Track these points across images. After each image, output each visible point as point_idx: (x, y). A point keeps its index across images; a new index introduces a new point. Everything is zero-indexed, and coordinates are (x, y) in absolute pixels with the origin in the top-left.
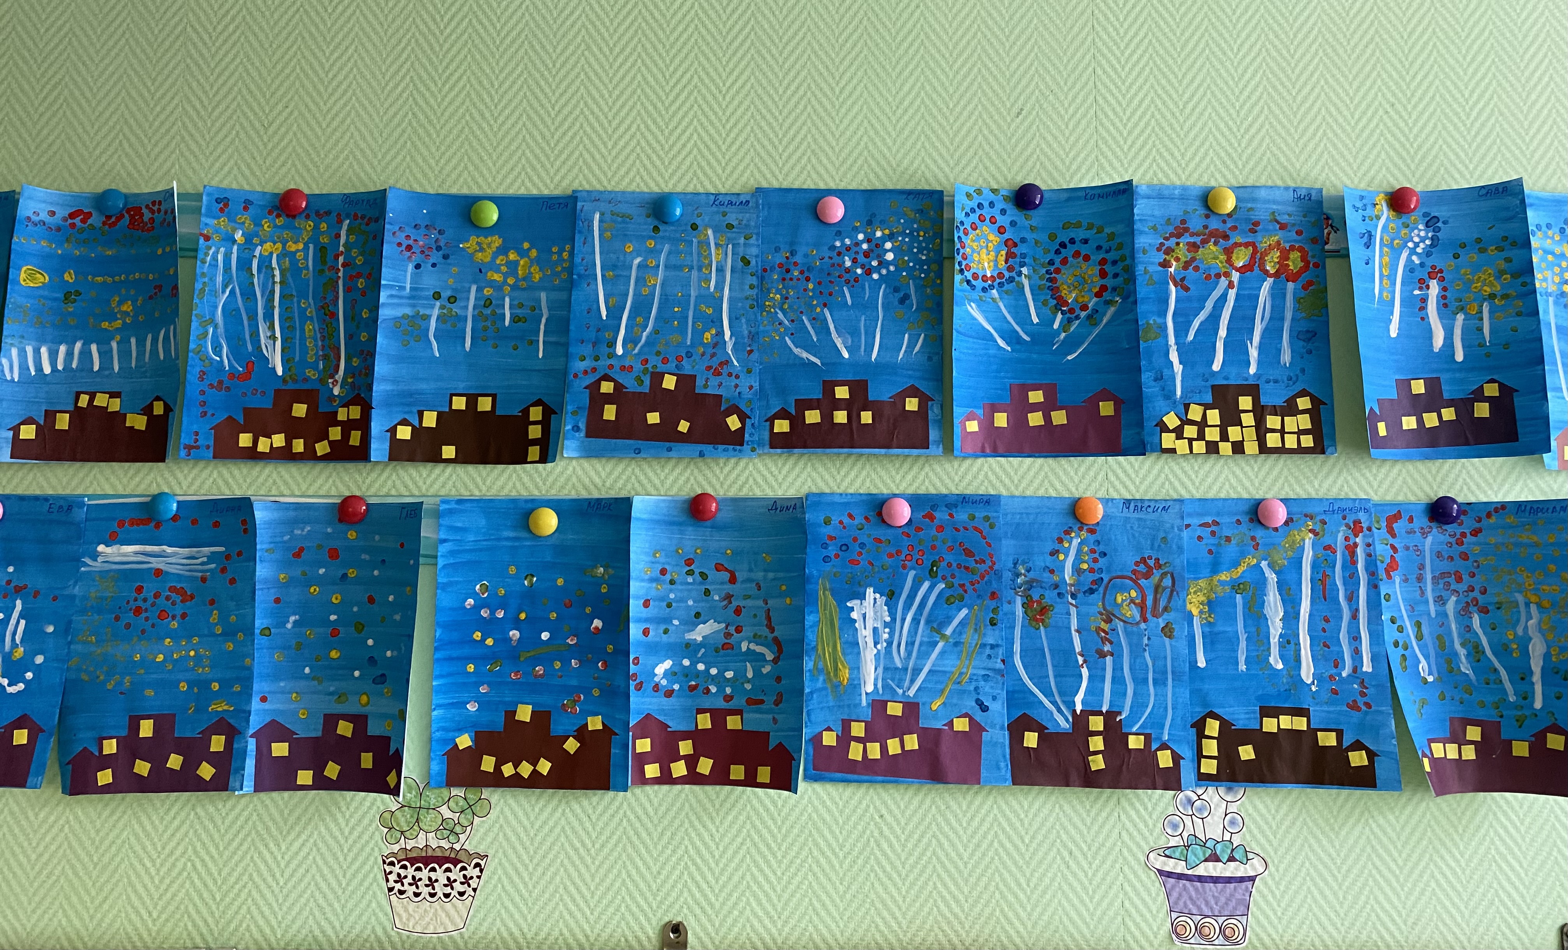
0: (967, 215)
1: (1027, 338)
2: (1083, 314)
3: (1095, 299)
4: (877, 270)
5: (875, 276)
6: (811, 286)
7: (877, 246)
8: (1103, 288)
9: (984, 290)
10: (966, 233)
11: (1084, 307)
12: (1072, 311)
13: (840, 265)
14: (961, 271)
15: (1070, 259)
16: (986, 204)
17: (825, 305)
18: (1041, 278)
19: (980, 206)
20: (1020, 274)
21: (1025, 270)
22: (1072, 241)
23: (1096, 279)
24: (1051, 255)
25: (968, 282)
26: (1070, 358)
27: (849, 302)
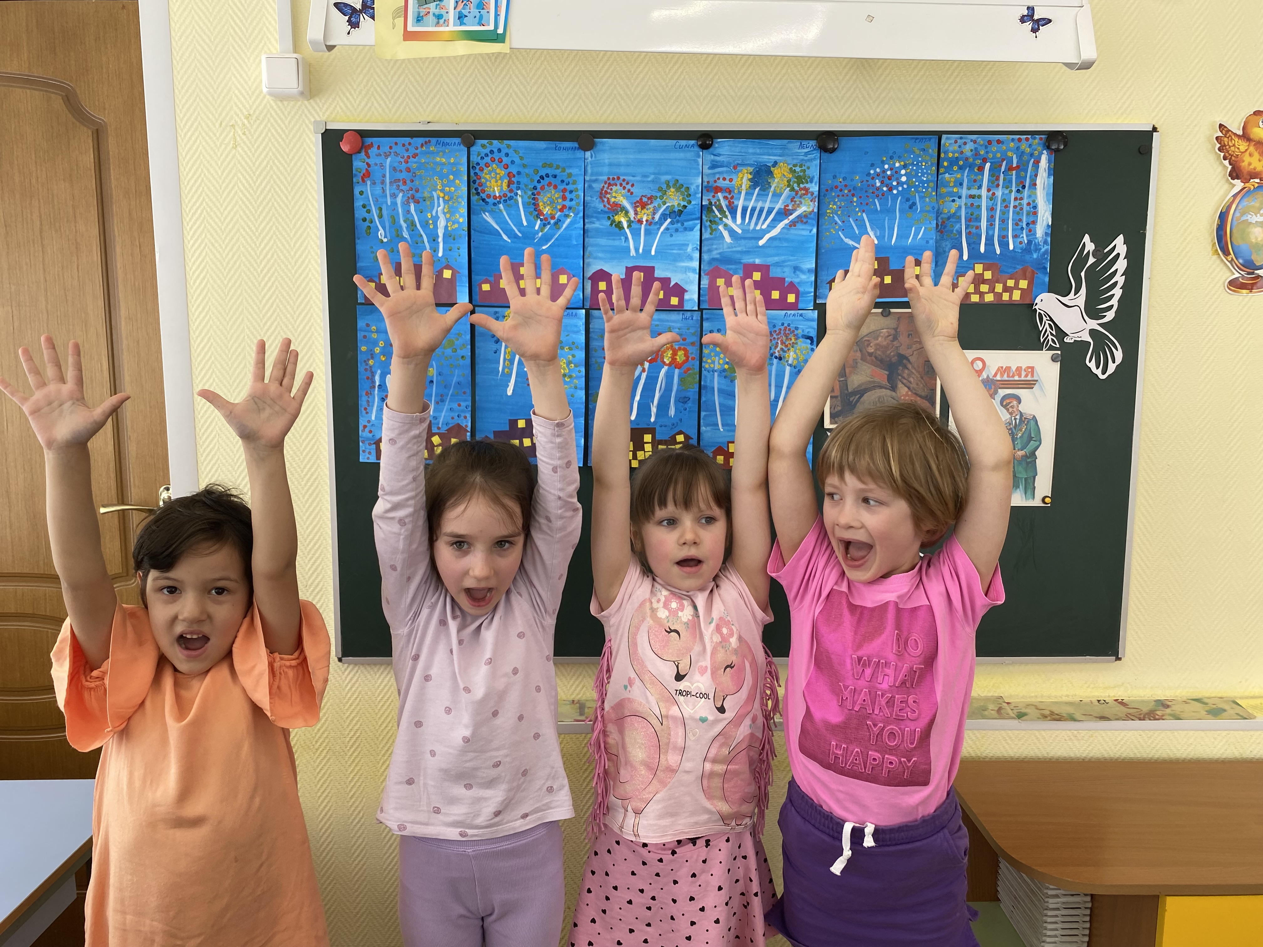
0: (482, 158)
1: (520, 235)
2: (552, 222)
3: (559, 213)
4: (896, 187)
5: (895, 192)
6: (855, 199)
7: (896, 172)
8: (564, 207)
9: (495, 204)
10: (482, 170)
11: (553, 217)
12: (546, 219)
13: (873, 186)
14: (478, 194)
15: (546, 187)
16: (495, 150)
17: (864, 211)
18: (529, 197)
19: (492, 152)
20: (516, 194)
21: (519, 192)
22: (547, 176)
23: (560, 201)
24: (536, 183)
25: (483, 200)
26: (544, 248)
27: (879, 209)
